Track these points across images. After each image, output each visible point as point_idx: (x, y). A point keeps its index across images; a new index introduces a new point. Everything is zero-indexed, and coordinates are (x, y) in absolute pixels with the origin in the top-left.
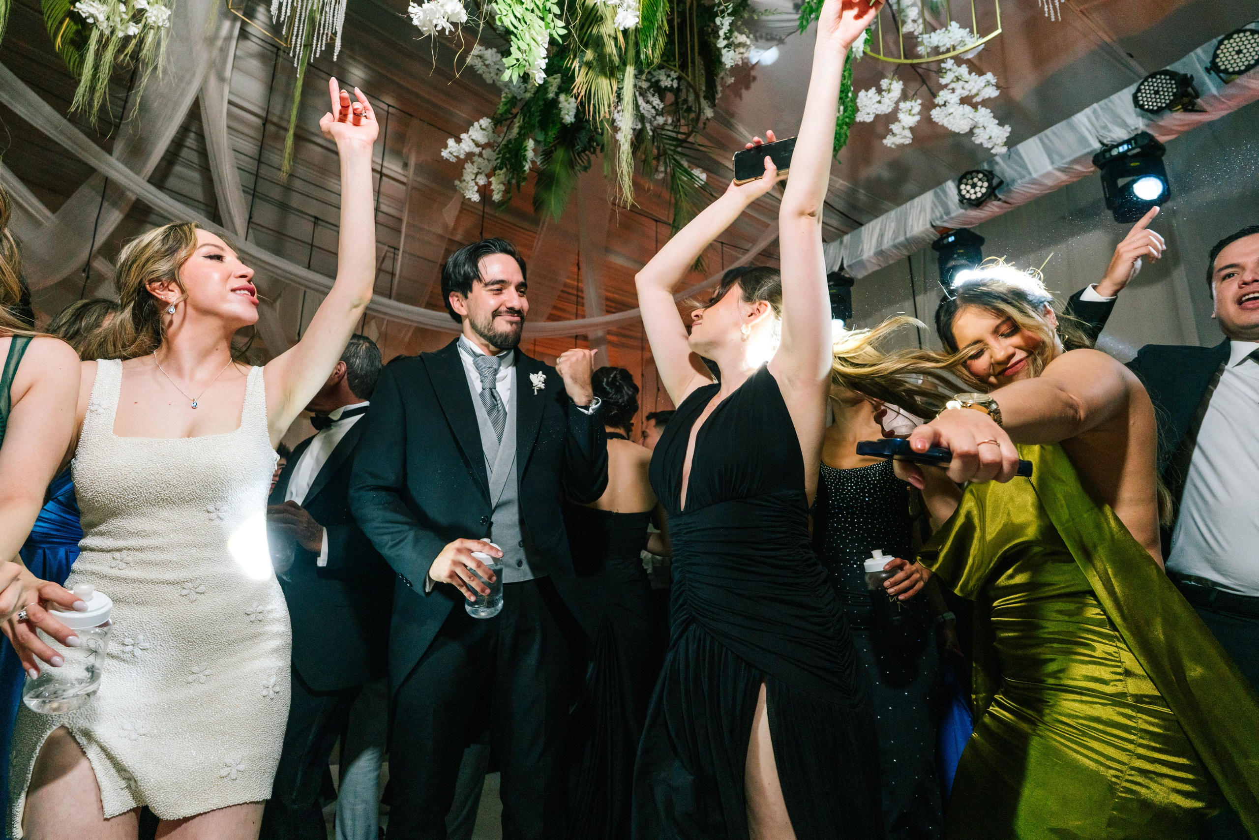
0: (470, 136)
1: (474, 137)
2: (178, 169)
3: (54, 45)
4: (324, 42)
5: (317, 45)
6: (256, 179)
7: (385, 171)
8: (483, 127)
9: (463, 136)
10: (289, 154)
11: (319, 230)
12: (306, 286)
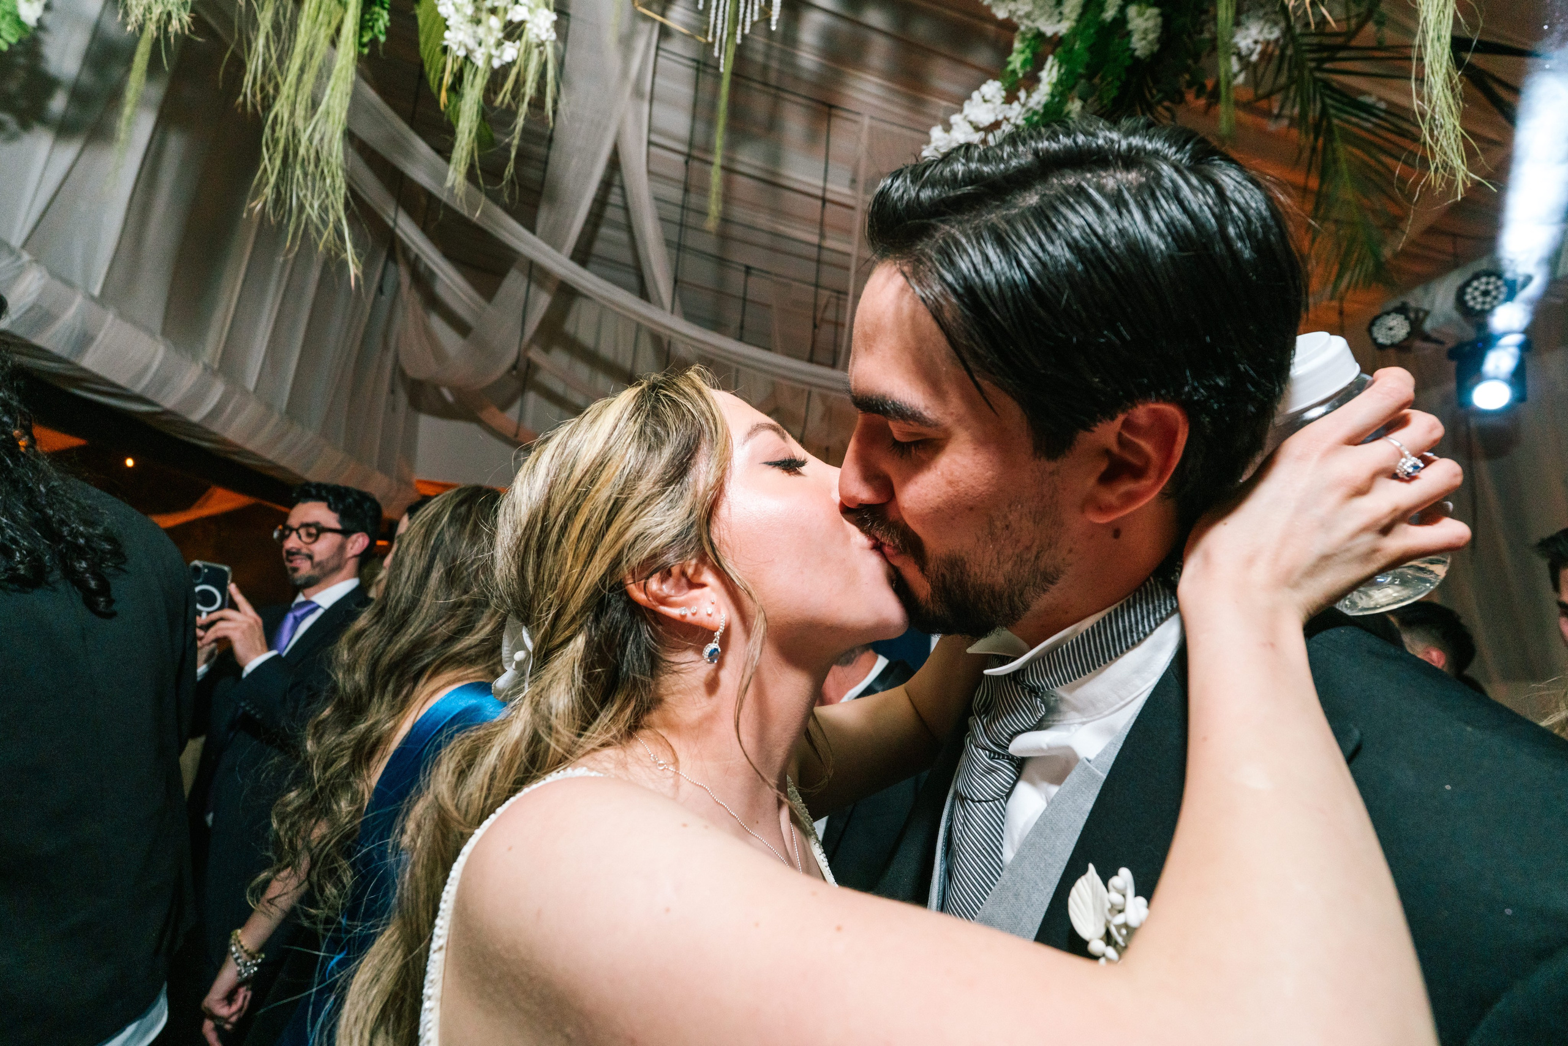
0: (966, 117)
1: (972, 118)
2: (604, 231)
3: (438, 102)
4: (756, 7)
5: (745, 12)
6: (680, 231)
7: (829, 196)
8: (987, 97)
9: (955, 119)
10: (717, 193)
11: (752, 280)
12: (739, 363)
